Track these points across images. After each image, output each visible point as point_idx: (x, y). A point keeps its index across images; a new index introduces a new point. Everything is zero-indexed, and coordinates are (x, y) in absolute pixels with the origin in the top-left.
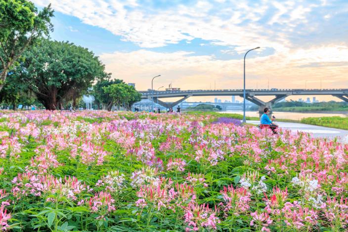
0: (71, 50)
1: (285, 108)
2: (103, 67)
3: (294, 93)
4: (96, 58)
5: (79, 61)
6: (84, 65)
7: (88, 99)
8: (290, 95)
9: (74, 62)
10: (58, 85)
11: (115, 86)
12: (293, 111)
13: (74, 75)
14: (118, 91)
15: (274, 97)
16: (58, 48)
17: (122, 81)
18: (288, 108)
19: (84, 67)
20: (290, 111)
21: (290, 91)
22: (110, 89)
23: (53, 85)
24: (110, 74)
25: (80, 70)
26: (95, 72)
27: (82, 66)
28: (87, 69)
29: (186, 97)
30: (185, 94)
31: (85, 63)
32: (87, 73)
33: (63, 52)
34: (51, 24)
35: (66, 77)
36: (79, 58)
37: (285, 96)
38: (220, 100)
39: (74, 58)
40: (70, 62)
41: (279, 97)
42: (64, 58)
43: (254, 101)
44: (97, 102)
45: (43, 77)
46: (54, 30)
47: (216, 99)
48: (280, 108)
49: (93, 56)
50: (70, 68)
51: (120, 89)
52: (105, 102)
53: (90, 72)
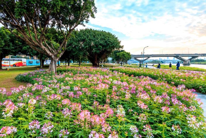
0: (104, 34)
1: (195, 63)
2: (119, 43)
3: (202, 55)
4: (116, 38)
5: (108, 39)
6: (111, 41)
7: (110, 59)
8: (200, 56)
9: (106, 40)
10: (98, 52)
11: (122, 52)
12: (200, 64)
13: (106, 47)
14: (123, 55)
15: (191, 57)
16: (98, 33)
17: (124, 50)
18: (197, 63)
19: (111, 42)
20: (198, 64)
21: (200, 55)
22: (120, 54)
23: (95, 52)
24: (123, 46)
25: (109, 44)
26: (116, 45)
27: (110, 42)
28: (112, 43)
29: (149, 57)
30: (148, 56)
31: (111, 40)
32: (112, 45)
33: (101, 35)
34: (95, 7)
35: (102, 48)
36: (108, 38)
37: (197, 57)
38: (162, 59)
39: (106, 38)
40: (104, 40)
41: (194, 57)
42: (101, 38)
43: (181, 59)
44: (113, 60)
45: (91, 48)
46: (97, 11)
47: (160, 58)
48: (192, 63)
49: (115, 37)
50: (104, 43)
51: (125, 54)
52: (117, 60)
53: (114, 45)
